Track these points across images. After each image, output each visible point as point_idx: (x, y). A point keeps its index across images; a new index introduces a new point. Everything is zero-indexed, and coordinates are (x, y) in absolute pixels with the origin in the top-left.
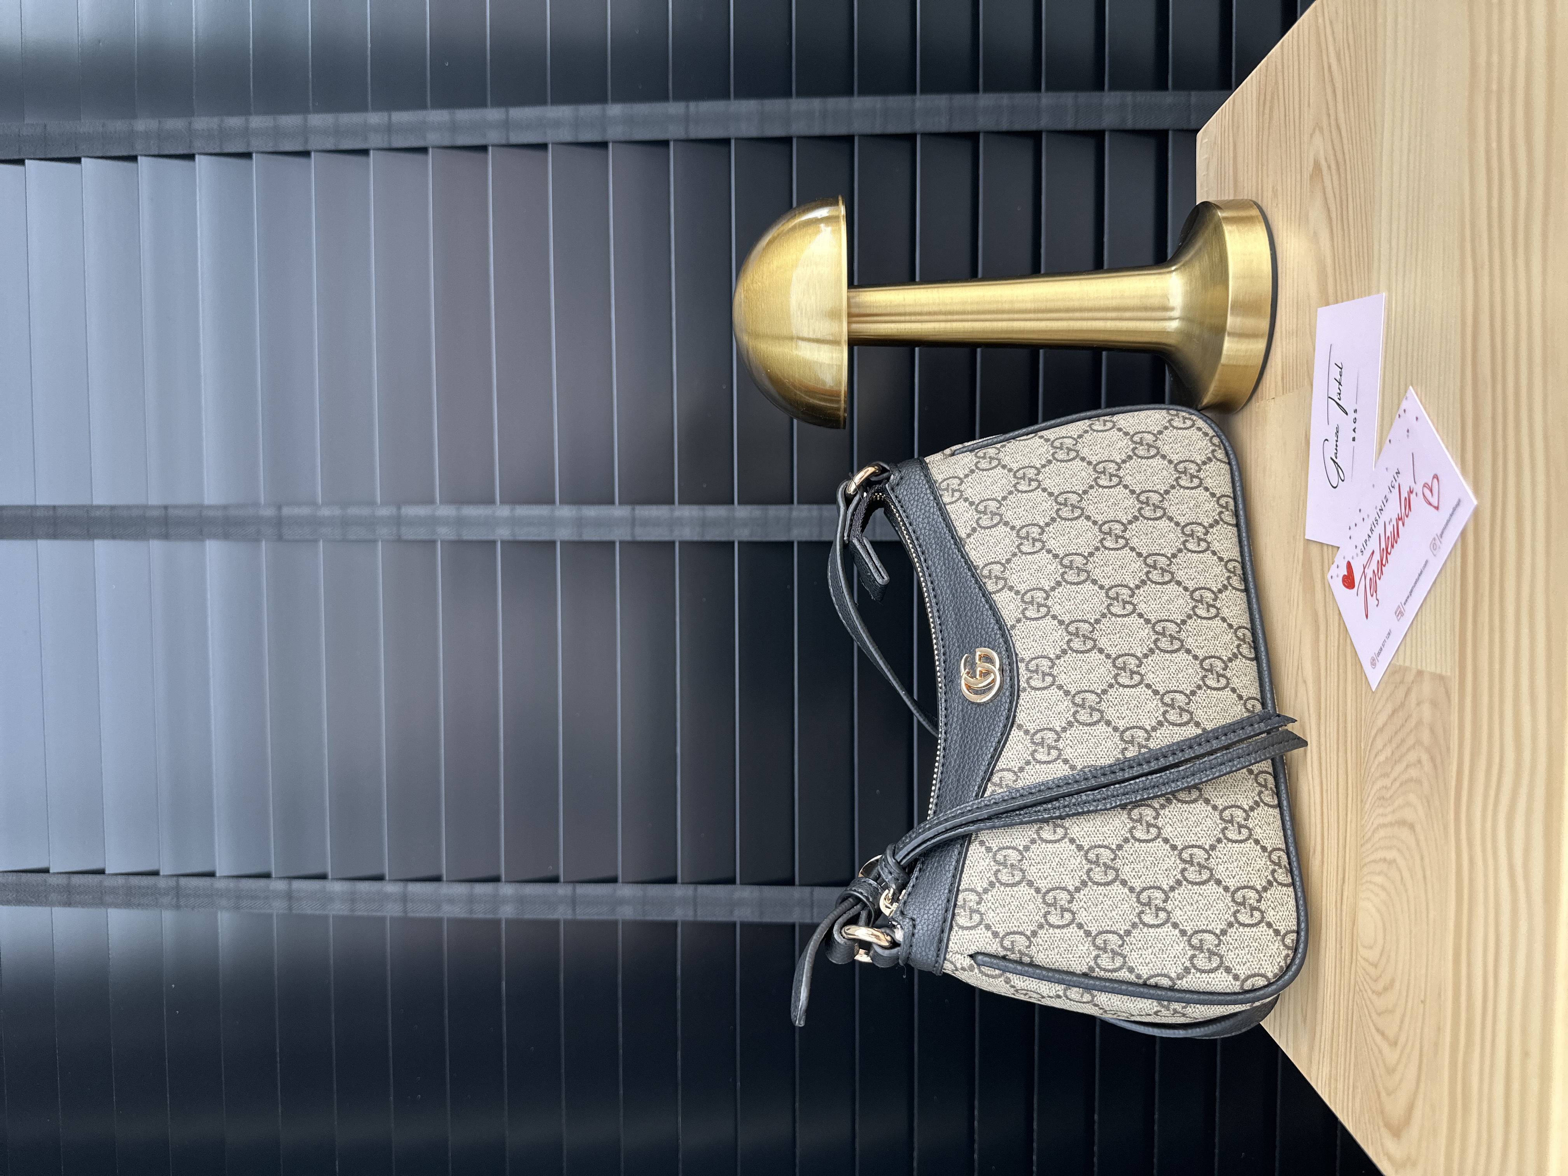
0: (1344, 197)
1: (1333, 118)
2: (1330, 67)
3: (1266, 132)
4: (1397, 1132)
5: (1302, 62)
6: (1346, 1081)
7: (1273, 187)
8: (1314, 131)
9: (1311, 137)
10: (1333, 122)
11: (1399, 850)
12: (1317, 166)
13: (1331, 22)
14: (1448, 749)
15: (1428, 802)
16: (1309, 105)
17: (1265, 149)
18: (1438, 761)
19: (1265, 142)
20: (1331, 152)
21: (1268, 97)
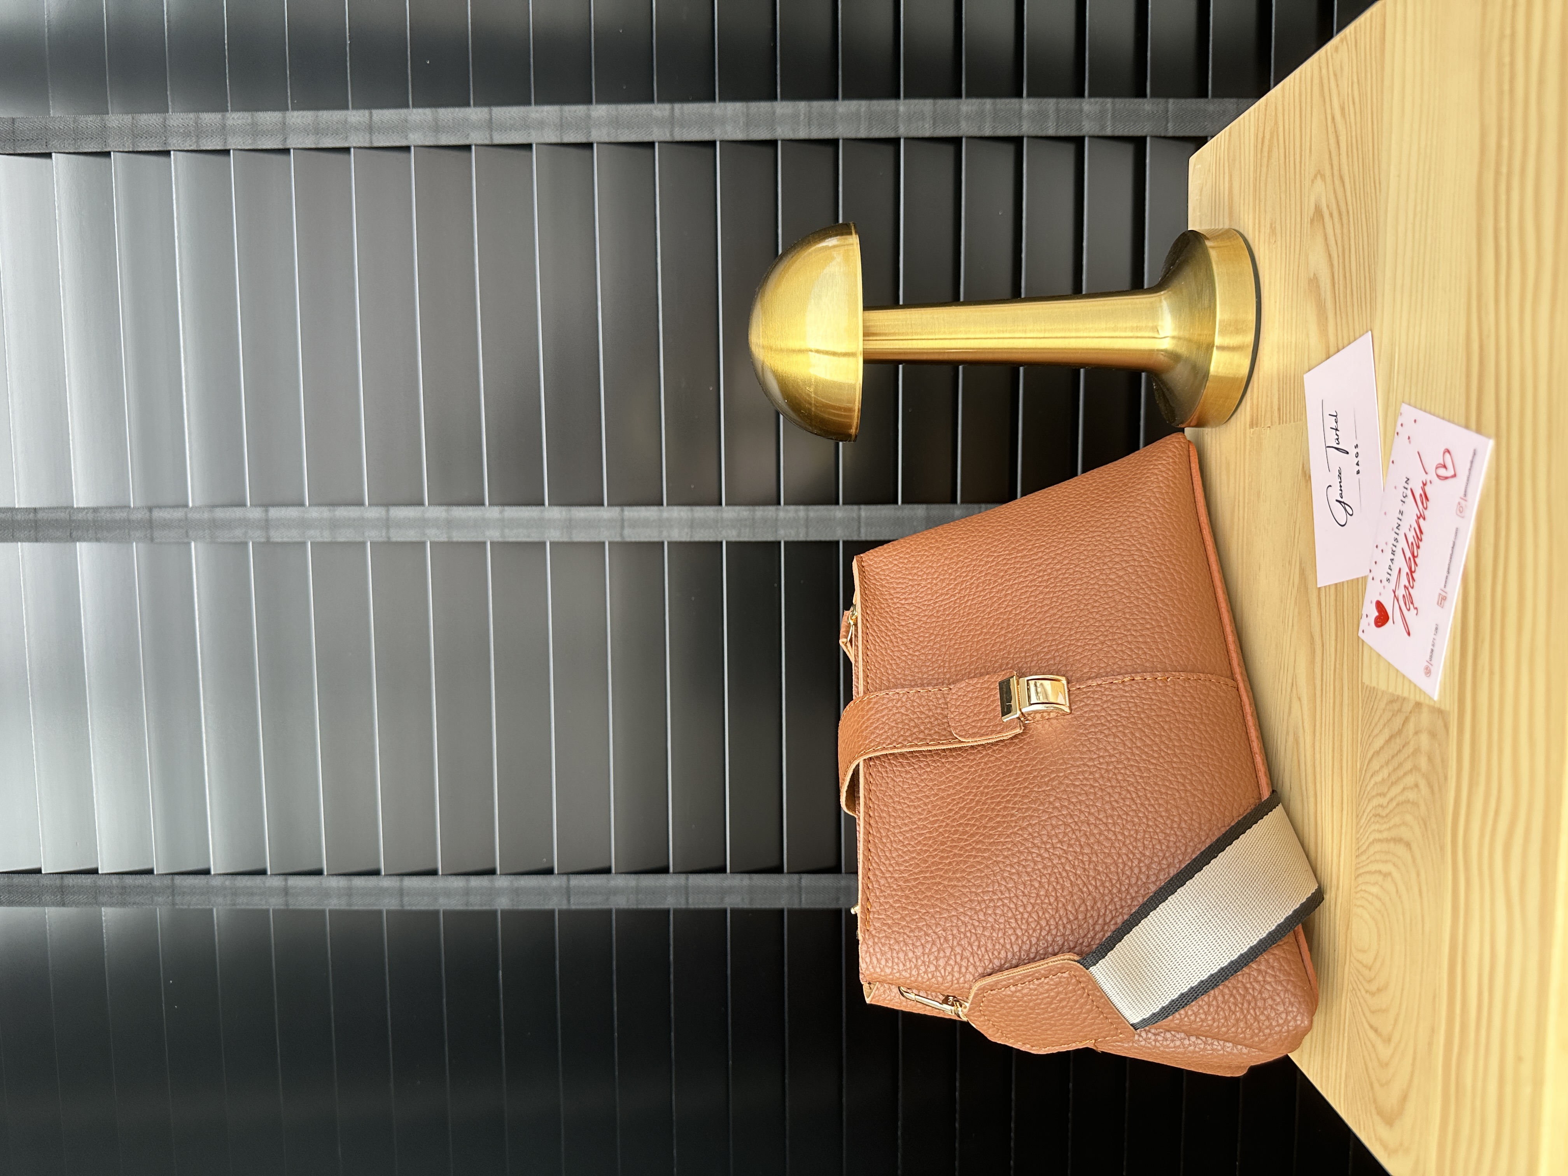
0: (1347, 247)
1: (1336, 168)
2: (1333, 118)
3: (1264, 169)
4: (1390, 1120)
5: (1304, 109)
6: (1339, 1070)
7: (1271, 224)
8: (1315, 177)
9: (1313, 182)
10: (1336, 173)
11: (1394, 864)
12: (1318, 210)
13: (1335, 75)
14: (1446, 778)
15: (1425, 824)
16: (1310, 151)
17: (1262, 184)
18: (1436, 788)
19: (1263, 178)
20: (1333, 201)
21: (1267, 137)
